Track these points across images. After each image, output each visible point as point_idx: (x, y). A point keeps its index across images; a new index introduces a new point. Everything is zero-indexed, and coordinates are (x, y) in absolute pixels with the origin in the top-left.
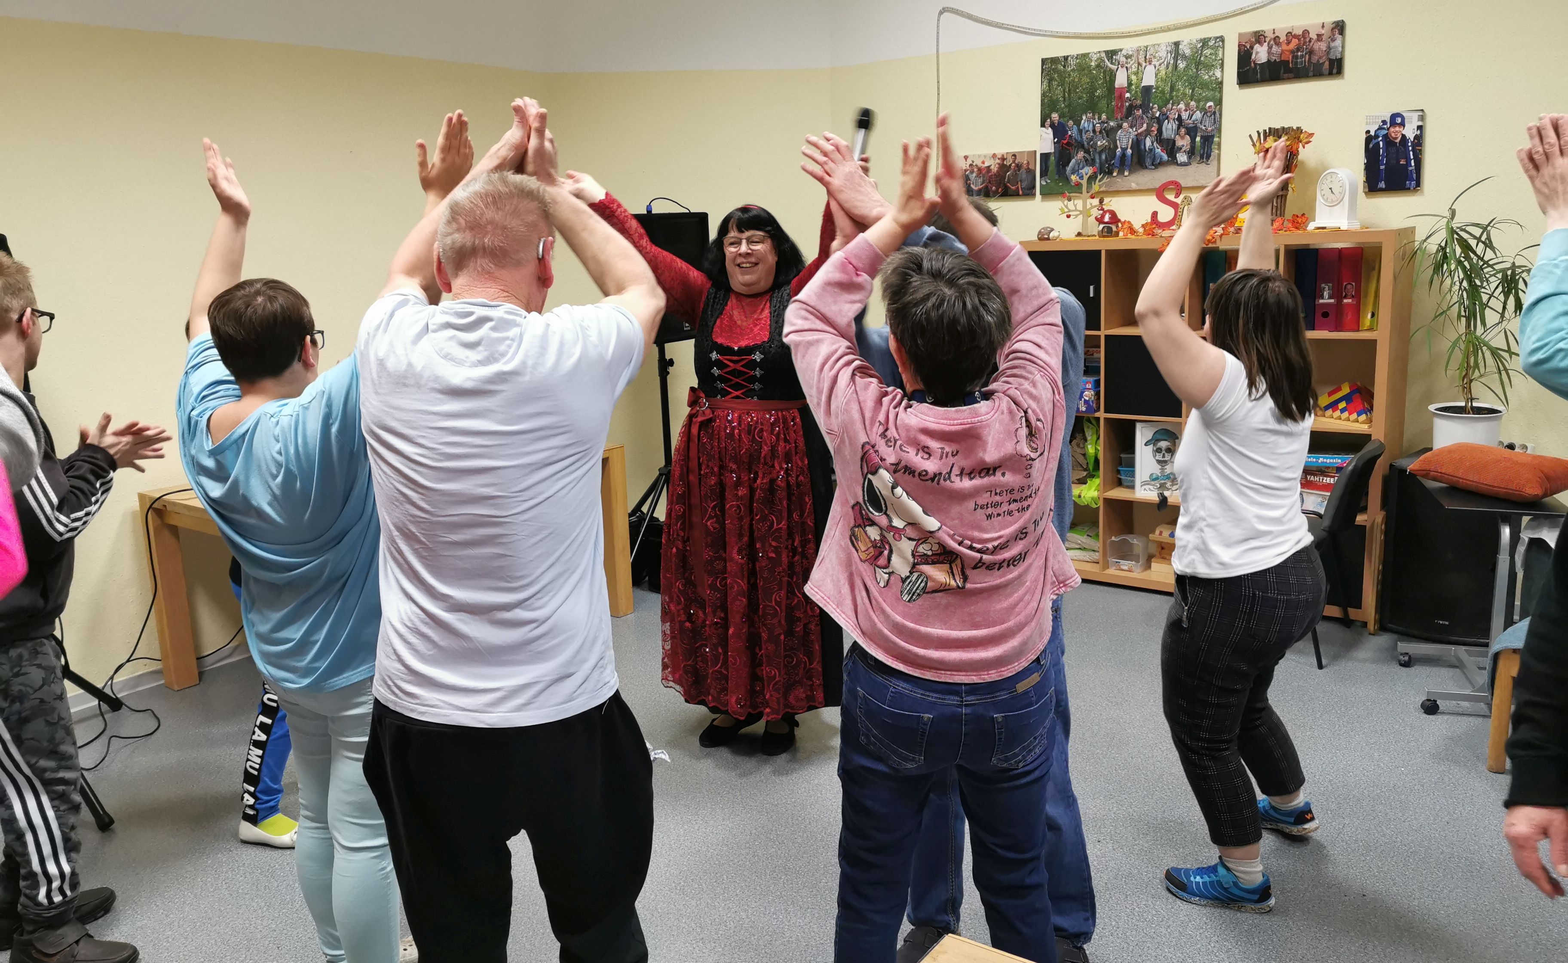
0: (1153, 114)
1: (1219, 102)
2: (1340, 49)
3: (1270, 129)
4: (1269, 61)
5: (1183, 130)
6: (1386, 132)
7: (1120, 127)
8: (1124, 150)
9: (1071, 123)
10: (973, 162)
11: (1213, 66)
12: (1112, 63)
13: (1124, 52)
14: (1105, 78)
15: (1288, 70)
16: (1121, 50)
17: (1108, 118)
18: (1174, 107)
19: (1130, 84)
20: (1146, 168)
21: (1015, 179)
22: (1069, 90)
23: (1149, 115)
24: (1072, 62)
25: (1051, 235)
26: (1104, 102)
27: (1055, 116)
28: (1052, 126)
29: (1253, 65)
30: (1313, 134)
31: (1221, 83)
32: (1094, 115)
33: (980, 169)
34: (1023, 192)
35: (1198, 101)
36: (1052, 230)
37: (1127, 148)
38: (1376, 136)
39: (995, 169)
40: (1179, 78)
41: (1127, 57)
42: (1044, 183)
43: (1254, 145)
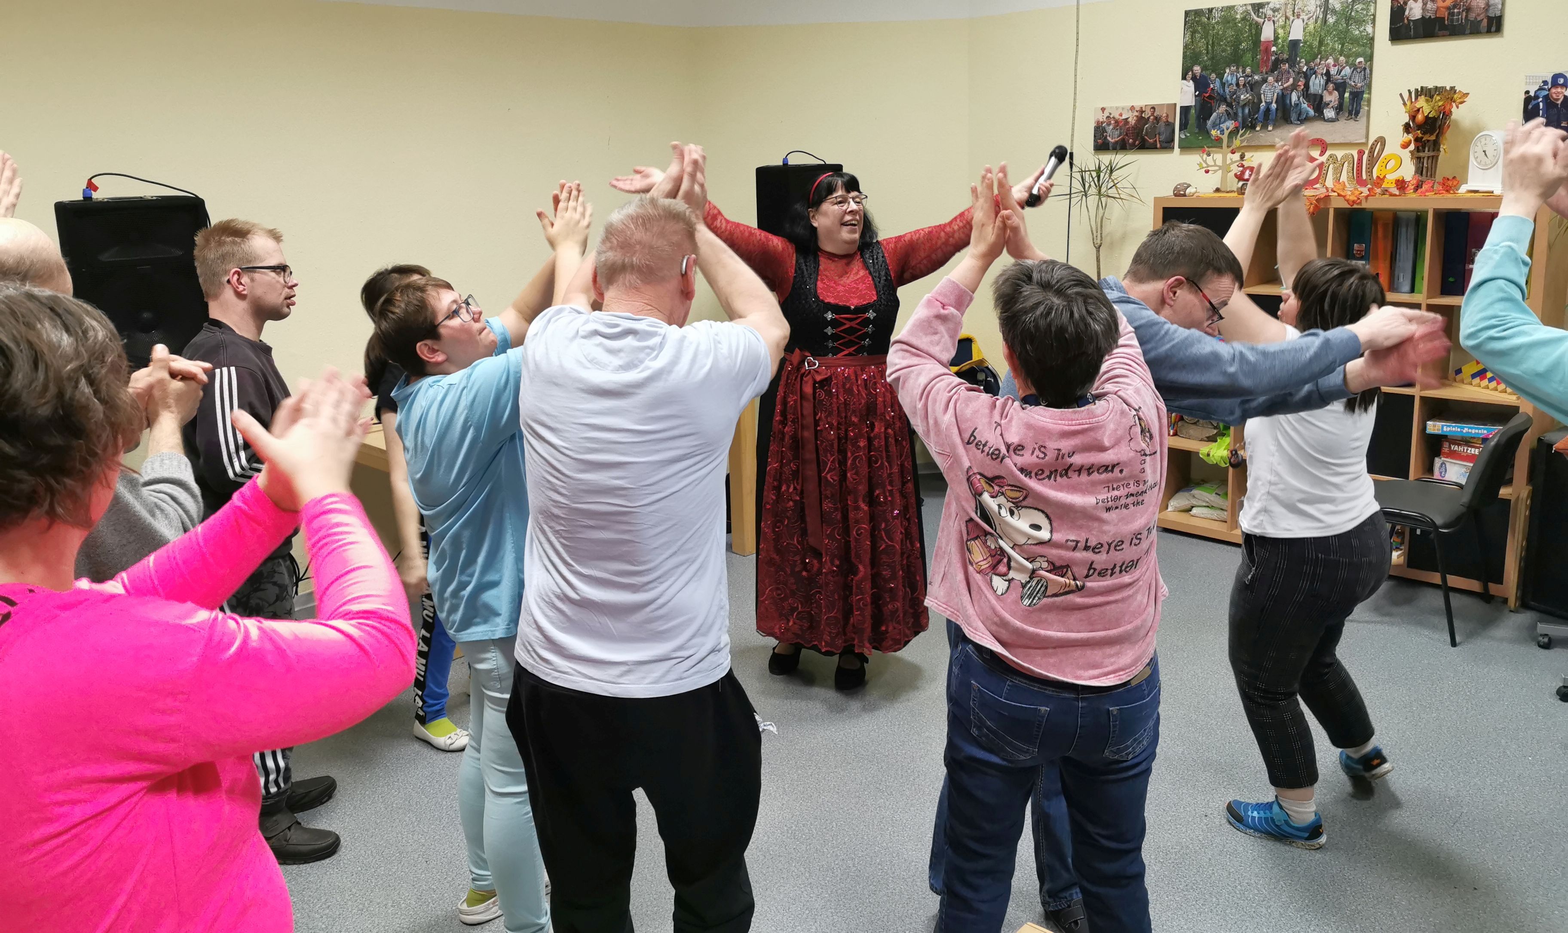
0: (1300, 69)
1: (1370, 58)
2: (1500, 6)
3: (1422, 88)
4: (1423, 17)
5: (1331, 86)
6: (1547, 92)
7: (1265, 81)
8: (1268, 104)
9: (1213, 76)
10: (1110, 114)
11: (1364, 21)
12: (1258, 16)
13: (1271, 6)
14: (1250, 30)
15: (1443, 27)
17: (1252, 72)
18: (1323, 62)
19: (1276, 38)
20: (1291, 123)
21: (1153, 132)
22: (1213, 43)
23: (1296, 70)
24: (1215, 14)
25: (1188, 191)
26: (1249, 56)
27: (1197, 69)
28: (1194, 78)
29: (1406, 21)
30: (1468, 94)
31: (1372, 39)
32: (1238, 68)
33: (1117, 122)
34: (1161, 145)
35: (1347, 57)
36: (1189, 186)
37: (1272, 103)
38: (1536, 97)
39: (1132, 121)
40: (1329, 32)
41: (1275, 10)
42: (1183, 137)
43: (1405, 104)
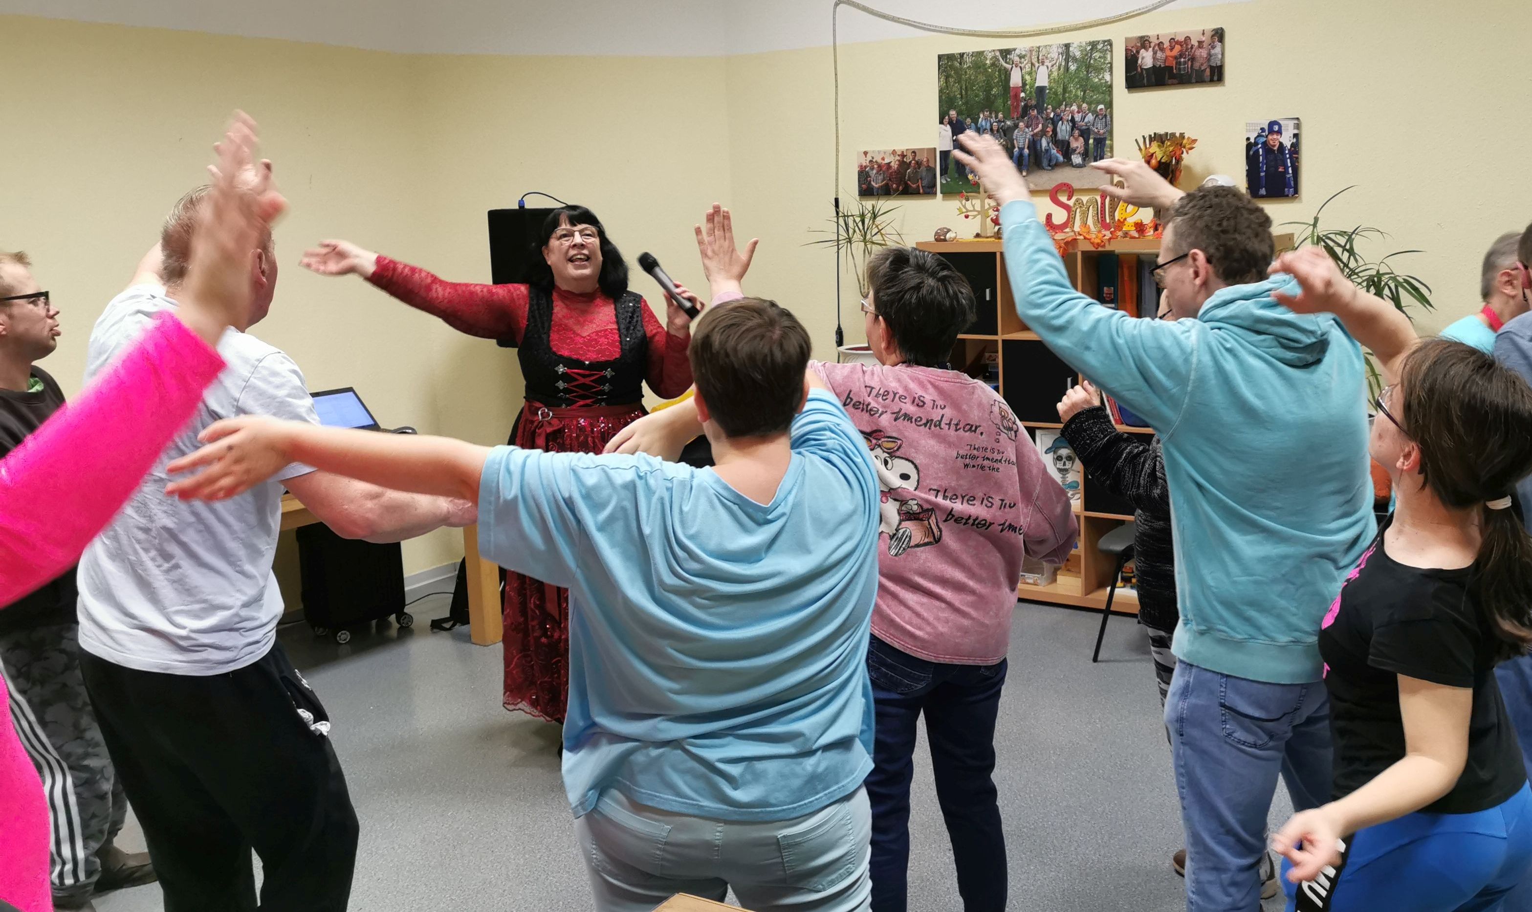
0: (1048, 114)
2: (1220, 56)
3: (1155, 134)
4: (1154, 66)
5: (1076, 132)
6: (1265, 139)
7: (1016, 126)
8: (1021, 149)
9: (969, 120)
10: (873, 158)
11: (1102, 69)
12: (1006, 62)
13: (1018, 52)
15: (1172, 76)
16: (1015, 50)
17: (1004, 117)
18: (1067, 109)
19: (1024, 84)
20: (1043, 169)
21: (915, 177)
22: (966, 88)
23: (1044, 116)
24: (968, 60)
25: (948, 236)
26: (1000, 101)
27: (953, 113)
28: (951, 123)
29: (1139, 69)
30: (1196, 140)
31: (1111, 86)
32: (991, 113)
33: (880, 166)
34: (923, 190)
35: (1089, 104)
36: (949, 230)
37: (1024, 148)
38: (1256, 144)
39: (895, 165)
40: (1071, 80)
41: (1021, 57)
42: (944, 182)
43: (1140, 149)
